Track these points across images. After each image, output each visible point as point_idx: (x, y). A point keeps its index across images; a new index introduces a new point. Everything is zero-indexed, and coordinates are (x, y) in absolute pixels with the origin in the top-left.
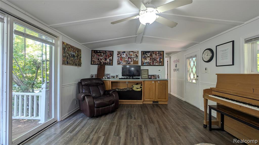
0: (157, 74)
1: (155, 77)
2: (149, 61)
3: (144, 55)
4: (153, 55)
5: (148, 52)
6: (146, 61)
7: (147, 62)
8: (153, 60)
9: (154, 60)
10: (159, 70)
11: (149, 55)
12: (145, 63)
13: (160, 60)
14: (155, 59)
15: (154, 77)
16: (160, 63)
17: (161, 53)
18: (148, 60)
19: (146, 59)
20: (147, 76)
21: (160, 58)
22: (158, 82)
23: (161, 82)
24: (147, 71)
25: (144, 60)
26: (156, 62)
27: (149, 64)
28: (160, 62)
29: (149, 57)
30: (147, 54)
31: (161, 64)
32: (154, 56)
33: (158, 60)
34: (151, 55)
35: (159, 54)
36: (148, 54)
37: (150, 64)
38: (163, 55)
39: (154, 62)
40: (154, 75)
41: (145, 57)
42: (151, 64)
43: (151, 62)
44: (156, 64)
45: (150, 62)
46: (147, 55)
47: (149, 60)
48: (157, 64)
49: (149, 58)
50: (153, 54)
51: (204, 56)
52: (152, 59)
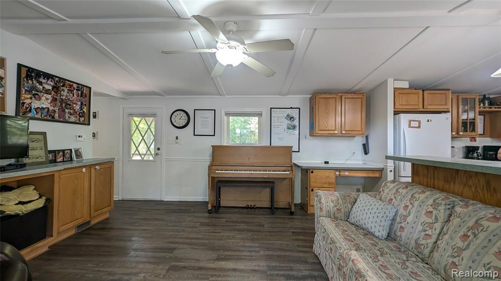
0: (73, 146)
1: (68, 156)
2: (49, 106)
3: (30, 82)
4: (63, 90)
5: (48, 76)
6: (36, 104)
7: (43, 109)
8: (61, 104)
9: (64, 105)
10: (79, 137)
11: (50, 88)
12: (36, 109)
13: (81, 108)
14: (67, 104)
15: (64, 155)
16: (80, 116)
17: (85, 91)
18: (45, 102)
19: (36, 96)
20: (42, 153)
21: (82, 104)
22: (96, 169)
23: (102, 166)
24: (41, 137)
25: (31, 98)
26: (72, 111)
27: (49, 117)
28: (82, 115)
29: (47, 92)
30: (41, 80)
31: (83, 119)
32: (65, 93)
33: (77, 107)
34: (56, 88)
35: (80, 92)
36: (47, 83)
37: (53, 117)
38: (88, 96)
39: (64, 111)
40: (63, 151)
41: (33, 88)
42: (56, 115)
43: (56, 109)
44: (69, 117)
45: (51, 108)
46: (41, 83)
47: (49, 101)
48: (73, 119)
49: (49, 96)
50: (63, 86)
51: (175, 119)
52: (58, 102)
